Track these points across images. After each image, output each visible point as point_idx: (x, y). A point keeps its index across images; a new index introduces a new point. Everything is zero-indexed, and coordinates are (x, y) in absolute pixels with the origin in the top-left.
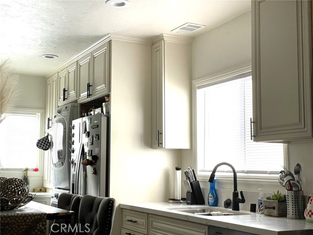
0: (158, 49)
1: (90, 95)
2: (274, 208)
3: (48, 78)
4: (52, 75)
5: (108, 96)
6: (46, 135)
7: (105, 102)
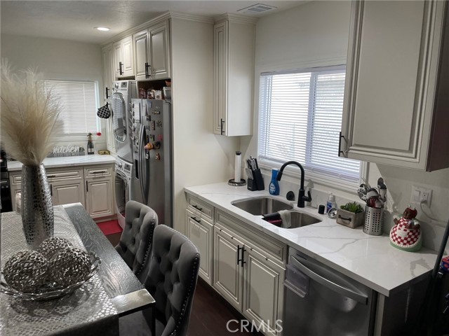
0: (221, 30)
1: (148, 76)
2: (350, 220)
3: (103, 46)
4: (107, 45)
5: (169, 80)
6: (106, 103)
7: (166, 86)
